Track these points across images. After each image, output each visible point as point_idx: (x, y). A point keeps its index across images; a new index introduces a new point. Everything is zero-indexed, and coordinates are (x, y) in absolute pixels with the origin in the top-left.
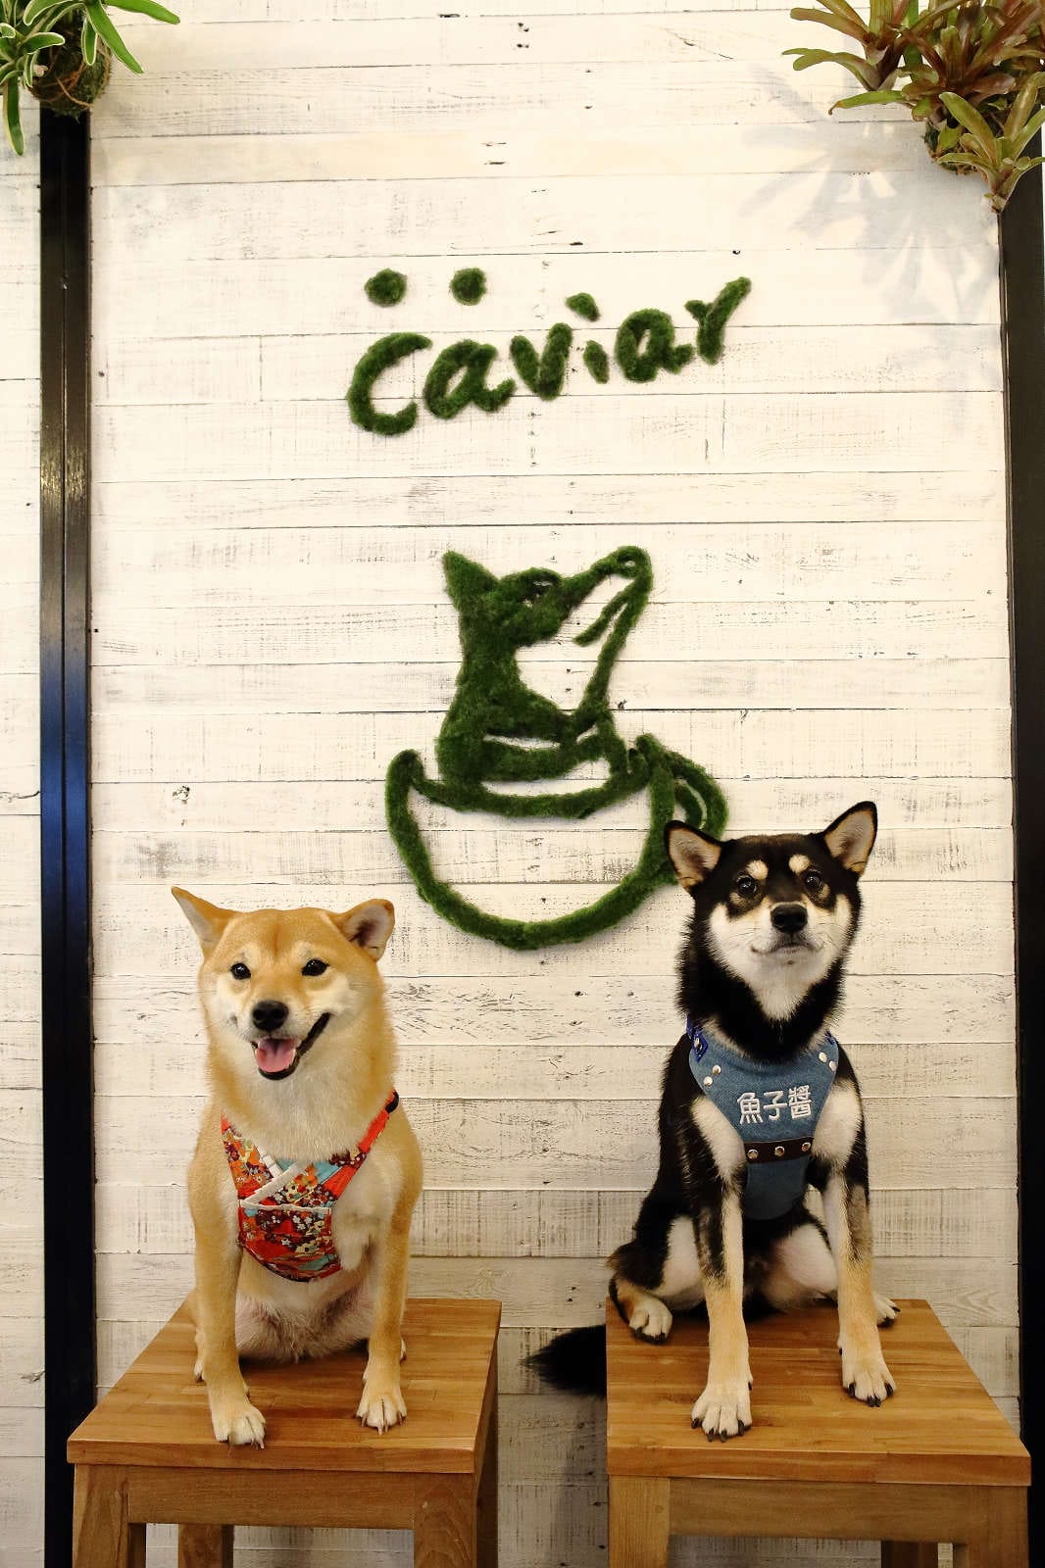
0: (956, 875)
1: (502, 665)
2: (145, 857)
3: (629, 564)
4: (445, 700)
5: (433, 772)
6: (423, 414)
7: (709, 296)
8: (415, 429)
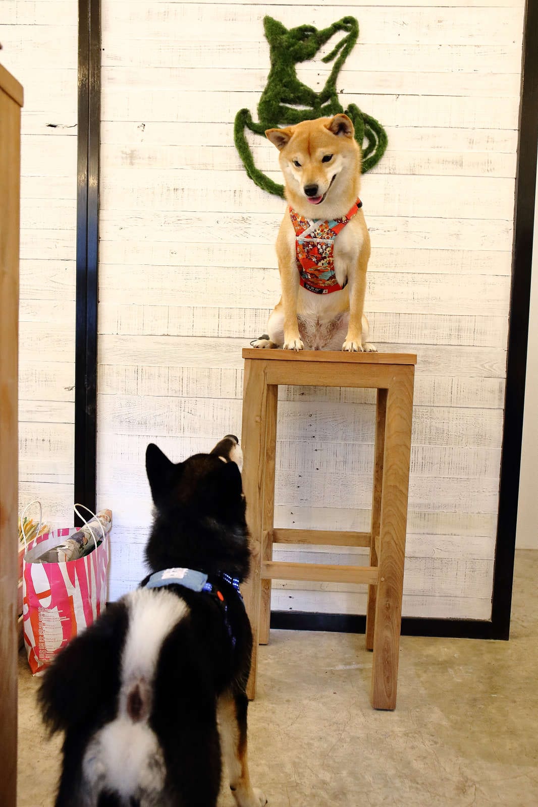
0: (490, 174)
2: (124, 156)
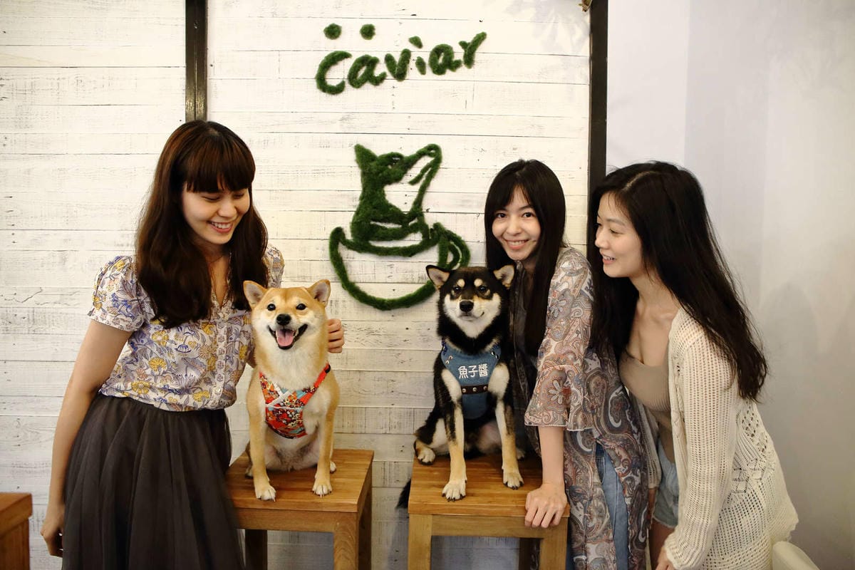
1: (378, 192)
3: (432, 151)
4: (354, 206)
5: (349, 236)
6: (347, 85)
7: (469, 40)
8: (344, 92)
